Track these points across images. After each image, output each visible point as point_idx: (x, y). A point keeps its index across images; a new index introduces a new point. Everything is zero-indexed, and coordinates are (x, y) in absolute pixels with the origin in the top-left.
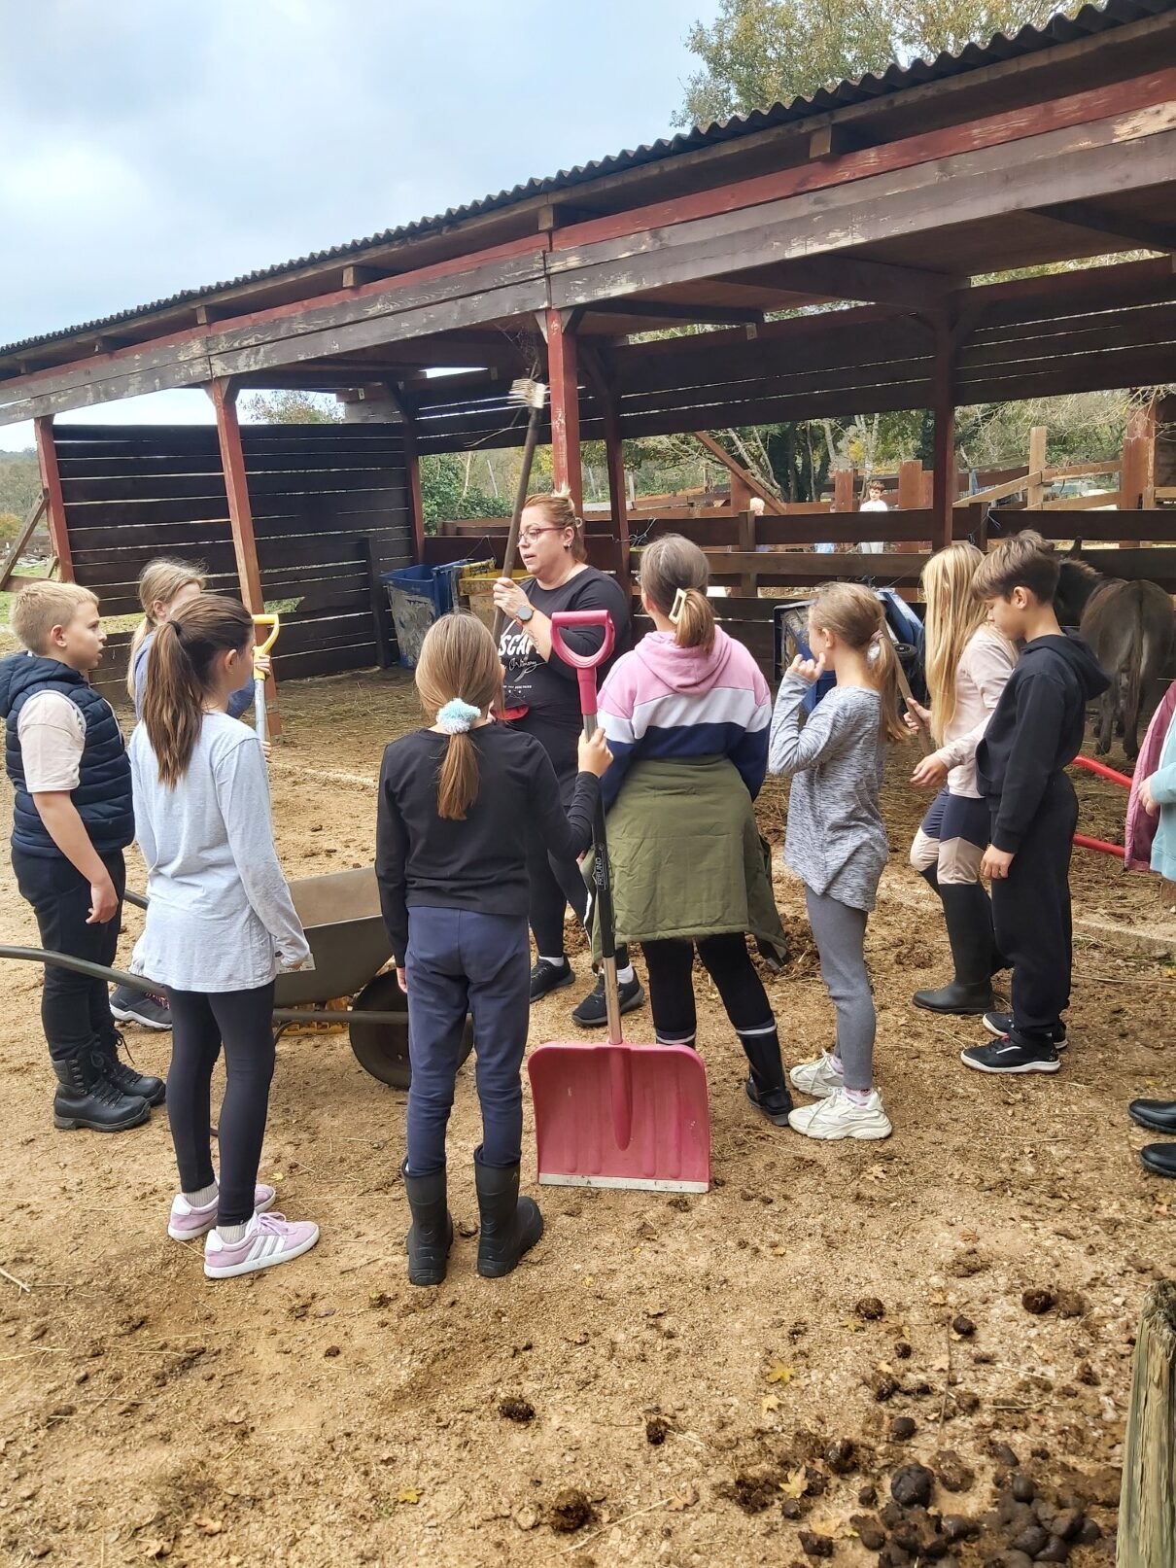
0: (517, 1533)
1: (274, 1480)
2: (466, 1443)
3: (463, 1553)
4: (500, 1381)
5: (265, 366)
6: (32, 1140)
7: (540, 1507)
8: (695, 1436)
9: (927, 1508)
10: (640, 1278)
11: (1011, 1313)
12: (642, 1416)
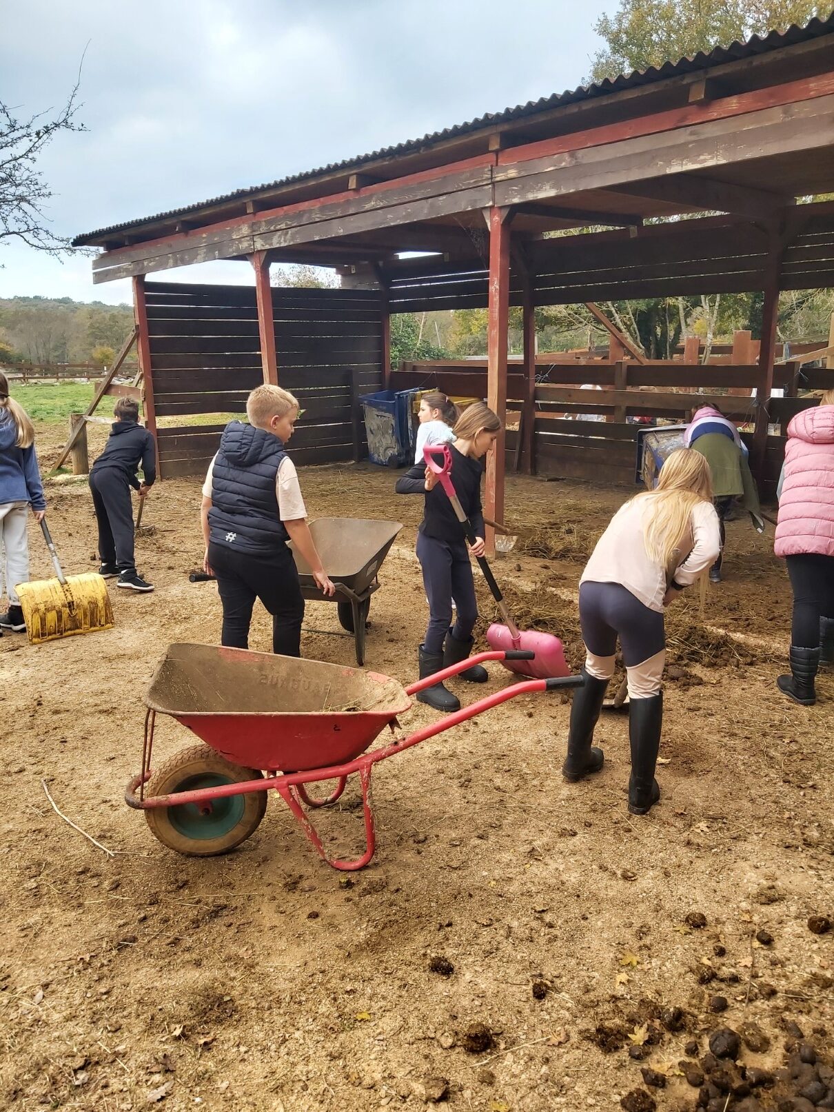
0: (439, 1051)
1: (271, 998)
2: (405, 985)
3: (401, 1060)
4: (429, 945)
5: (291, 243)
6: (113, 758)
7: (456, 1033)
8: (567, 996)
9: (735, 1061)
10: (529, 885)
11: (799, 932)
12: (530, 979)
